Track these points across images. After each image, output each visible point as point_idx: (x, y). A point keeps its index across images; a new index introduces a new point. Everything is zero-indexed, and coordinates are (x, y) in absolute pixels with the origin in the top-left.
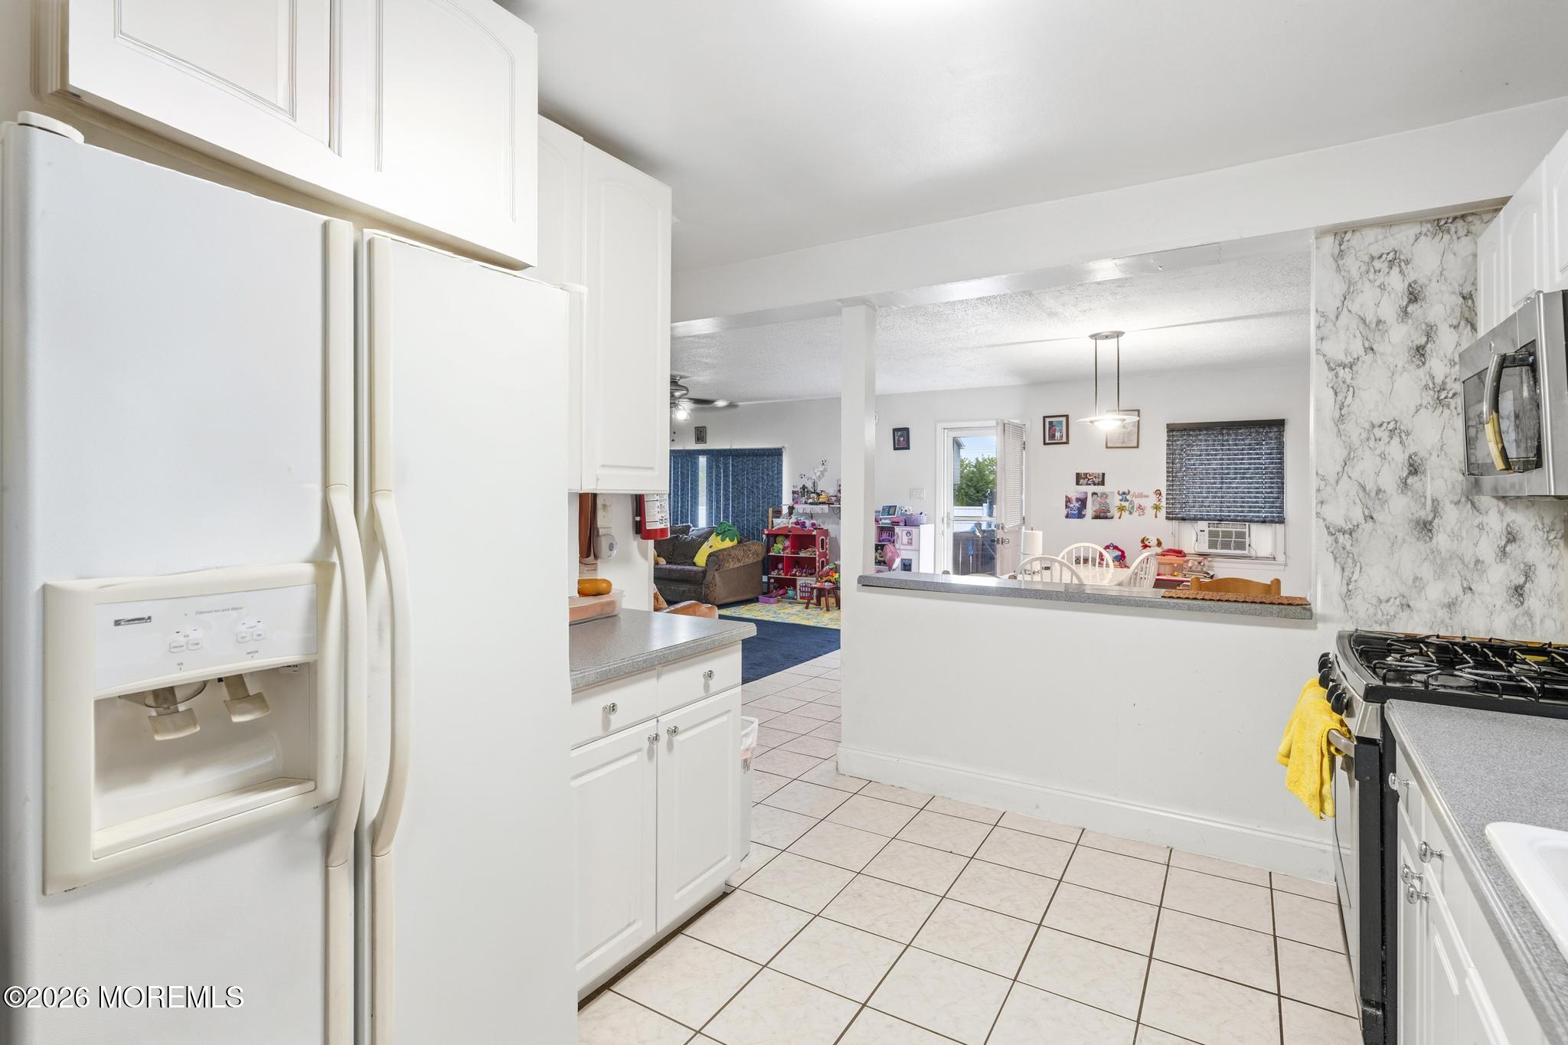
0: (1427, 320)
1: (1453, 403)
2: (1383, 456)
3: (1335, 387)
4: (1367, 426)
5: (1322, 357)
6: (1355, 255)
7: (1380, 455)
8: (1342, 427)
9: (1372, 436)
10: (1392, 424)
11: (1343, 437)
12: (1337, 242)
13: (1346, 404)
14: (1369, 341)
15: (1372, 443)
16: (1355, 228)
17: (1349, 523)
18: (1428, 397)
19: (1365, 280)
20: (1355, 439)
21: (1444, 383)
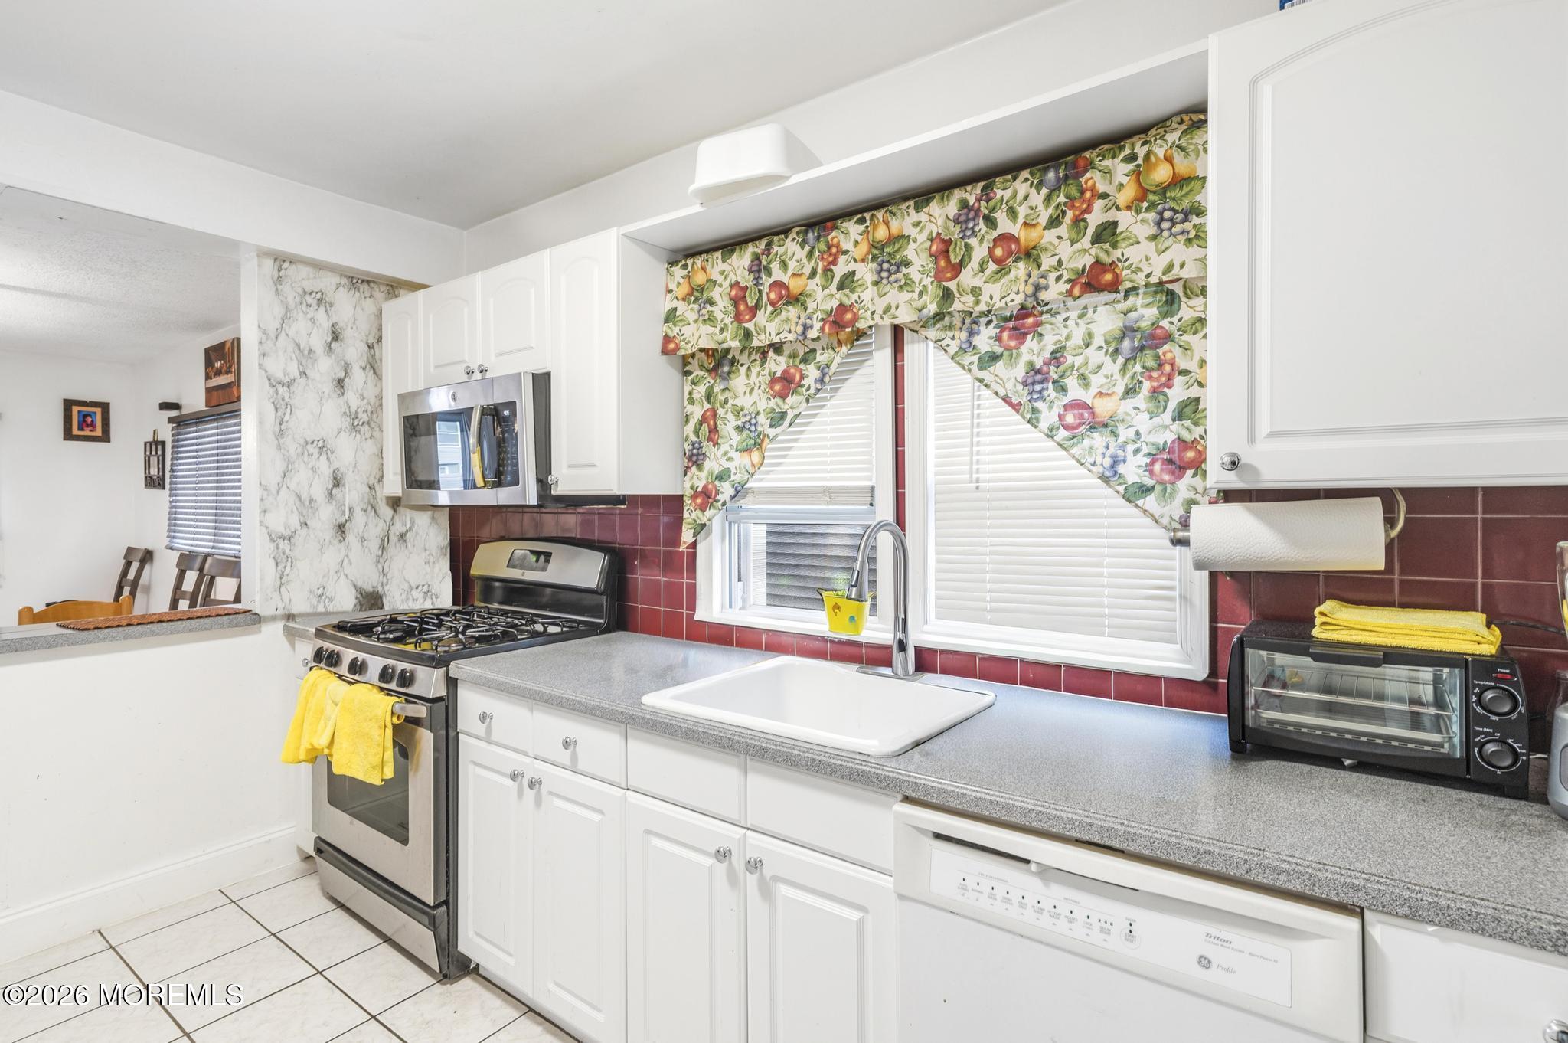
0: (345, 359)
1: (362, 429)
2: (314, 470)
3: (275, 403)
4: (302, 442)
5: (263, 372)
6: (291, 284)
7: (312, 469)
8: (281, 441)
9: (306, 452)
10: (321, 442)
11: (282, 451)
12: (276, 267)
13: (285, 419)
14: (303, 366)
15: (306, 457)
16: (293, 260)
17: (288, 530)
18: (346, 423)
19: (299, 310)
20: (292, 452)
21: (356, 412)
